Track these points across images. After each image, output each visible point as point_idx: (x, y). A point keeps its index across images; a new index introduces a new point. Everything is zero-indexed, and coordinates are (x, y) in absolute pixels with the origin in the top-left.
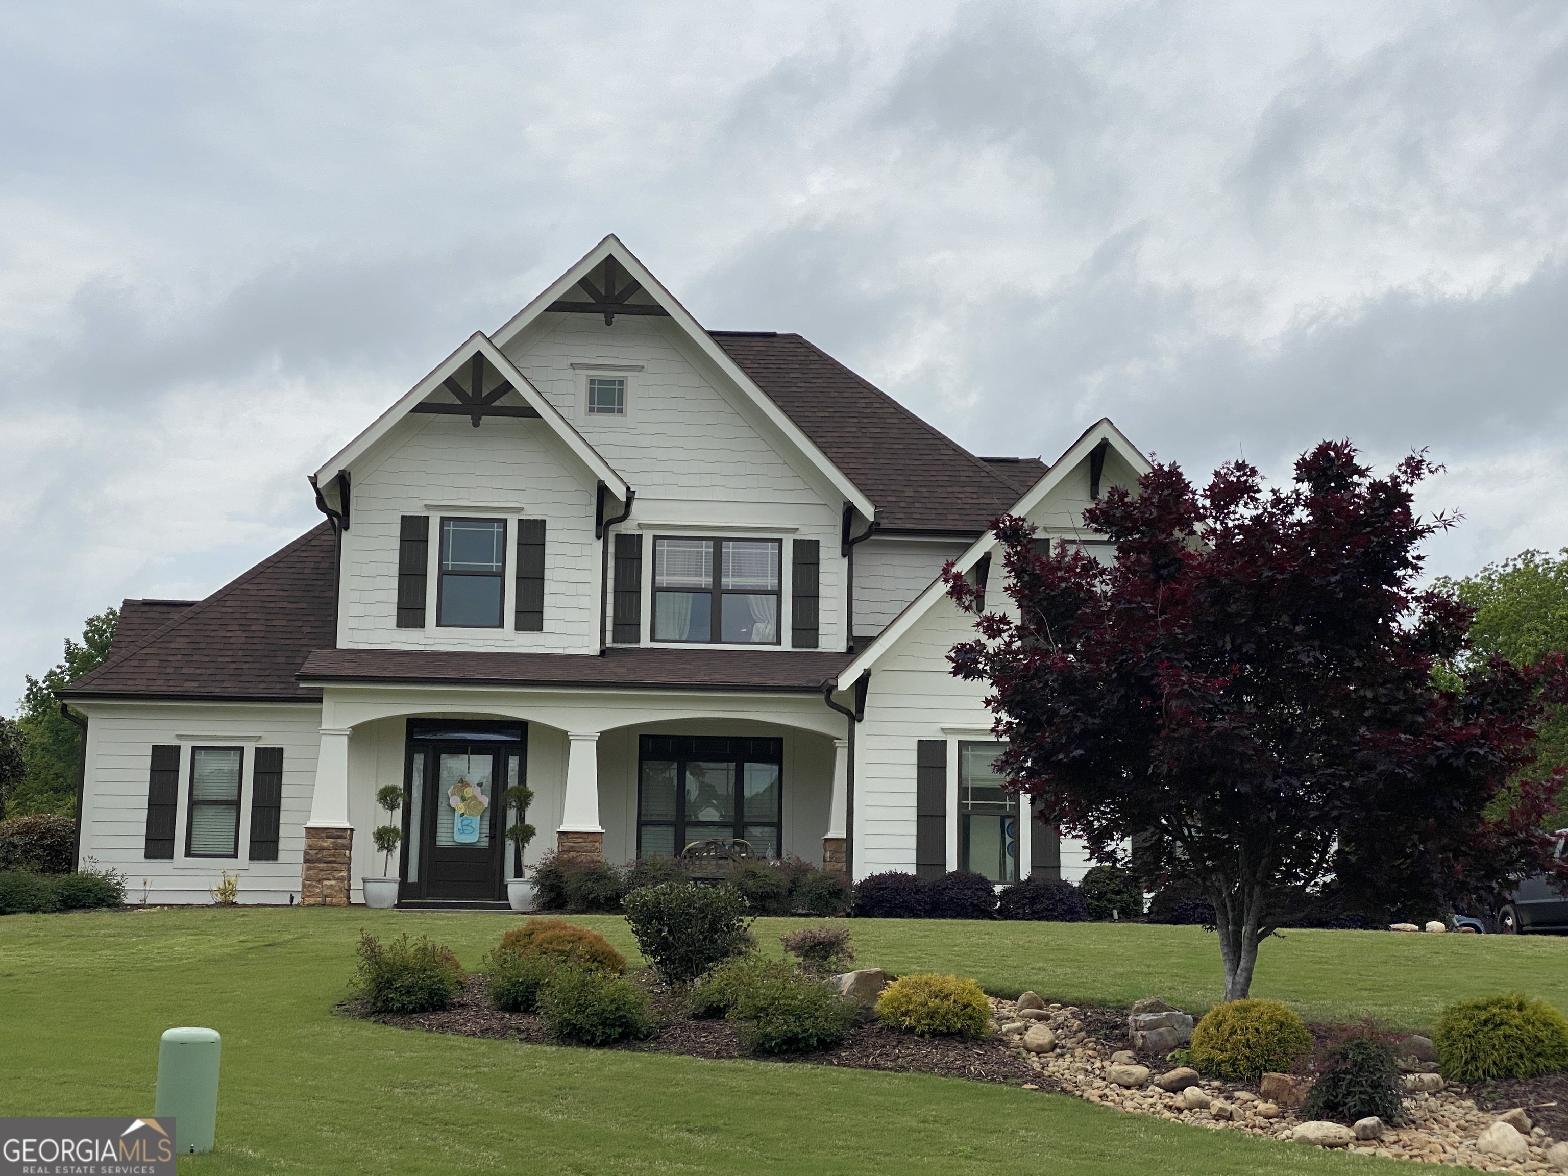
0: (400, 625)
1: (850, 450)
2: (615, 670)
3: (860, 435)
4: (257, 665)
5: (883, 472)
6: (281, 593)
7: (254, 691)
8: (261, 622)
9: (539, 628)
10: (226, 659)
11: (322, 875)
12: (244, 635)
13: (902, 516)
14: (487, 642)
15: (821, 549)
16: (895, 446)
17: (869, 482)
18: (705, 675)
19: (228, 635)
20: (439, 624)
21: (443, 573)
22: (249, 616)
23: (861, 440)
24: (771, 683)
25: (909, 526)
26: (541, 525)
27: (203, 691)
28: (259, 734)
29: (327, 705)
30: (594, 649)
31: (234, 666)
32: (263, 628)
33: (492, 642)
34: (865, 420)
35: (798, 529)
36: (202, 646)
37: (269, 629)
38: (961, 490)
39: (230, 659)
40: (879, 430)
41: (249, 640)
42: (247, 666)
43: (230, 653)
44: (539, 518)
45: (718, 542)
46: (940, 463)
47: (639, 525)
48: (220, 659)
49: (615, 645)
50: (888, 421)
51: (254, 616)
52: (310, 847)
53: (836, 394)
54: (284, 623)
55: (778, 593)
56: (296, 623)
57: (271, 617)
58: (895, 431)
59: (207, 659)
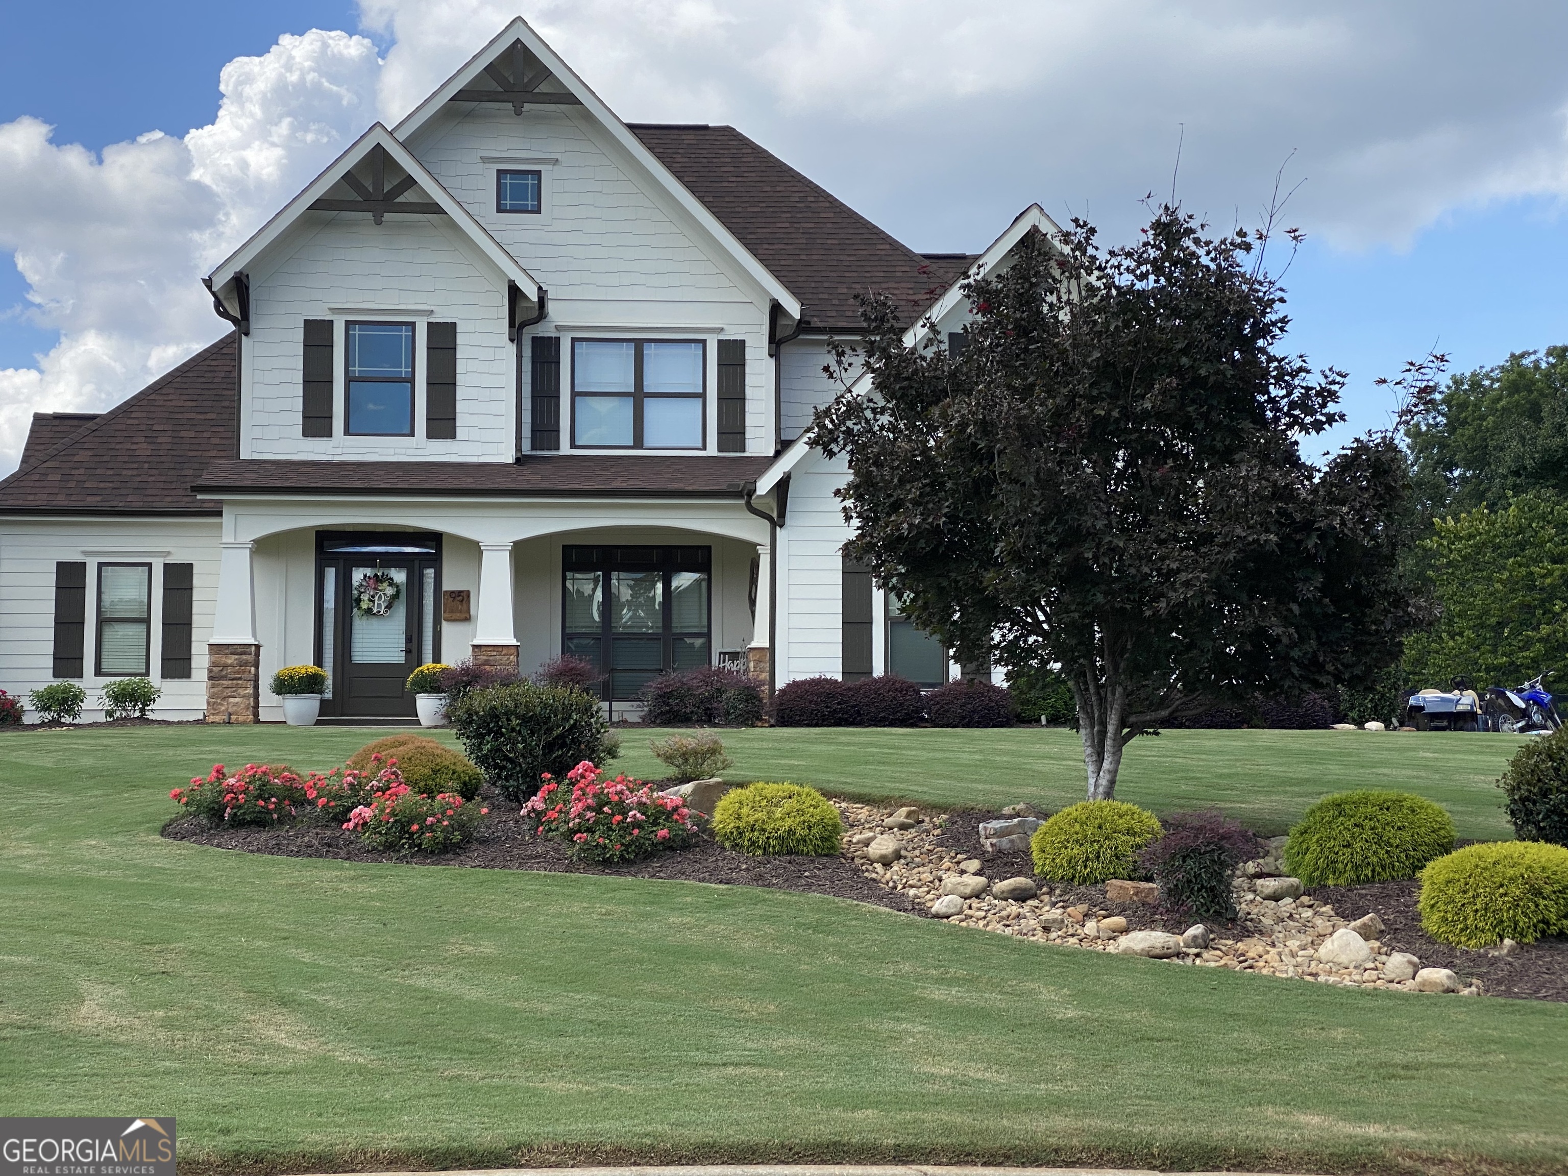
0: (306, 434)
1: (782, 246)
2: (530, 478)
3: (792, 230)
4: (163, 478)
5: (815, 268)
6: (189, 404)
7: (159, 506)
8: (169, 433)
9: (451, 434)
10: (130, 472)
11: (228, 692)
12: (150, 447)
13: (834, 314)
14: (397, 451)
15: (747, 350)
16: (829, 242)
17: (800, 279)
18: (622, 482)
19: (134, 447)
20: (347, 432)
21: (349, 380)
22: (156, 427)
23: (793, 236)
24: (690, 488)
25: (840, 325)
26: (451, 328)
27: (106, 506)
28: (167, 550)
29: (227, 518)
30: (509, 457)
31: (139, 479)
32: (170, 440)
33: (403, 451)
34: (799, 215)
35: (722, 329)
36: (105, 459)
37: (177, 440)
38: (896, 285)
39: (135, 473)
40: (812, 225)
41: (155, 453)
42: (151, 479)
43: (135, 466)
44: (449, 320)
45: (639, 345)
46: (875, 258)
47: (556, 327)
48: (124, 472)
49: (534, 453)
50: (822, 215)
51: (161, 427)
52: (214, 664)
53: (768, 189)
54: (193, 434)
55: (703, 396)
56: (205, 435)
57: (178, 428)
58: (829, 225)
59: (111, 472)
